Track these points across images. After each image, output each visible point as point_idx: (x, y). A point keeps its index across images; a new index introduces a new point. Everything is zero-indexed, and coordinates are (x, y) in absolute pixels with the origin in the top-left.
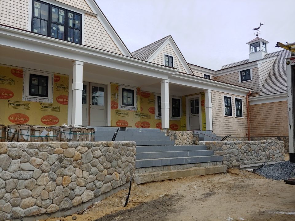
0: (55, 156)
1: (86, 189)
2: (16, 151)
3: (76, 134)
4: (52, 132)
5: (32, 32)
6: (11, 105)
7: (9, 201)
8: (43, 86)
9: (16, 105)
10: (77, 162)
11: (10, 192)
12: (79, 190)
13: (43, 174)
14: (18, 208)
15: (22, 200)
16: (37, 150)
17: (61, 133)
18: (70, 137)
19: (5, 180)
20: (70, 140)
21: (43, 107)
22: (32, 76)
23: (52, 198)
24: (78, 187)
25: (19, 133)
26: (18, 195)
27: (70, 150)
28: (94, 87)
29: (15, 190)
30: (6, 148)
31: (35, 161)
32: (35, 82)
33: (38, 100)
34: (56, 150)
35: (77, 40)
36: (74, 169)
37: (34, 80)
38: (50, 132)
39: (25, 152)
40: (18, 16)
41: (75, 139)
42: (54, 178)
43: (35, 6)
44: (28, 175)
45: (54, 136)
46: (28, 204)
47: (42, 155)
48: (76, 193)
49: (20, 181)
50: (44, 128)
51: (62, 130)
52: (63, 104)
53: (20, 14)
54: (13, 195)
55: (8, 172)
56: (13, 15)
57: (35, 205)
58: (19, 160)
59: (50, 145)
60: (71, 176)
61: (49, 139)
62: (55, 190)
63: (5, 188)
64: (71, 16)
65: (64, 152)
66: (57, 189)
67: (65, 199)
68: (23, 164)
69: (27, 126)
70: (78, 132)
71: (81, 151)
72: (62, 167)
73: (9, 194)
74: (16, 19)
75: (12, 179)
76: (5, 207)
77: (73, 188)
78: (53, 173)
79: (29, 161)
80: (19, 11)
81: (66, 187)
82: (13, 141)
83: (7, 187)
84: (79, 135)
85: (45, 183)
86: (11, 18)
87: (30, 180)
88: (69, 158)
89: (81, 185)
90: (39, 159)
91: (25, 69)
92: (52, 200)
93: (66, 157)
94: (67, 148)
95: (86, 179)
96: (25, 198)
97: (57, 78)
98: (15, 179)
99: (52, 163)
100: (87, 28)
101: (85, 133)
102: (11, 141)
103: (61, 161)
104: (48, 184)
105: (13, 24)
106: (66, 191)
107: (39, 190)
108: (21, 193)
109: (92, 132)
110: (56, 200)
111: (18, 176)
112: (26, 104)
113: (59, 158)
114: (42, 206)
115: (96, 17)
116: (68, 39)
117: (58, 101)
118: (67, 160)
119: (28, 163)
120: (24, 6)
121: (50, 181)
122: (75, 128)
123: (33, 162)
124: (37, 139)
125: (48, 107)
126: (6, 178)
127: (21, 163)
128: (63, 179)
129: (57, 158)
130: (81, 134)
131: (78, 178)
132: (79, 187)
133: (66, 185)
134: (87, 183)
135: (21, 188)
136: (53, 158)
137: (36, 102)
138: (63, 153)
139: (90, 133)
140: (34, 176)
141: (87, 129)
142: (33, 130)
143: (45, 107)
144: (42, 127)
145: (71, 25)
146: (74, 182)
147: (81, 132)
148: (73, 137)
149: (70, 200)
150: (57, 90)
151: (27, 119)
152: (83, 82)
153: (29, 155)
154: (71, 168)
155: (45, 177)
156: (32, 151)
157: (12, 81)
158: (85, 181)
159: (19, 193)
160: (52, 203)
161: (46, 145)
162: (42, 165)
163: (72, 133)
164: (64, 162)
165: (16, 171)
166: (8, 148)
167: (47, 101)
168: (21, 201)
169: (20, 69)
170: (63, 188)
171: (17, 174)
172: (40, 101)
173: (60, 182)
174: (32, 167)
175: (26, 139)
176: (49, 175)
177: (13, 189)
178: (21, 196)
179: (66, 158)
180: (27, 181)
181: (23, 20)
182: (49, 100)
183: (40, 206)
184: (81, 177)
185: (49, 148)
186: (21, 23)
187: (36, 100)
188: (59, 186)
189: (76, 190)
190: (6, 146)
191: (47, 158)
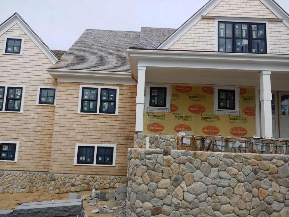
0: (250, 167)
1: (285, 206)
2: (214, 160)
3: (269, 146)
4: (244, 144)
5: (219, 51)
6: (204, 119)
7: (210, 205)
8: (230, 100)
9: (208, 118)
10: (274, 176)
11: (211, 197)
12: (276, 205)
13: (239, 184)
14: (218, 212)
15: (222, 206)
16: (232, 160)
17: (253, 144)
18: (262, 148)
19: (207, 185)
20: (262, 152)
21: (231, 119)
22: (220, 91)
23: (249, 209)
24: (275, 202)
25: (214, 144)
26: (218, 200)
27: (265, 162)
28: (283, 95)
29: (215, 195)
30: (206, 157)
31: (231, 170)
32: (223, 97)
33: (227, 113)
34: (250, 161)
35: (262, 50)
36: (270, 182)
37: (222, 95)
38: (242, 144)
39: (221, 162)
40: (207, 40)
41: (268, 152)
42: (250, 189)
43: (220, 27)
44: (226, 183)
45: (247, 148)
46: (227, 211)
47: (237, 165)
48: (274, 209)
49: (219, 188)
50: (237, 139)
51: (253, 141)
52: (251, 115)
53: (208, 38)
54: (214, 200)
55: (209, 179)
56: (202, 40)
57: (233, 212)
58: (217, 168)
59: (244, 156)
60: (267, 189)
61: (242, 151)
62: (252, 201)
63: (206, 192)
64: (255, 28)
65: (259, 164)
66: (253, 201)
67: (262, 212)
68: (221, 172)
69: (220, 138)
70: (271, 144)
71: (277, 165)
72: (257, 179)
73: (210, 198)
74: (205, 43)
75: (212, 185)
76: (207, 209)
77: (271, 203)
78: (249, 184)
79: (226, 170)
80: (207, 35)
81: (263, 200)
82: (209, 150)
83: (208, 192)
84: (272, 148)
85: (241, 193)
86: (201, 43)
87: (227, 188)
88: (264, 170)
89: (279, 201)
90: (234, 169)
91: (214, 86)
92: (249, 211)
93: (261, 169)
94: (261, 160)
95: (285, 195)
96: (224, 204)
97: (243, 91)
98: (214, 186)
99: (248, 174)
100: (272, 35)
101: (278, 145)
102: (207, 151)
103: (256, 173)
104: (244, 194)
105: (203, 48)
106: (262, 204)
107: (236, 199)
108: (220, 199)
109: (286, 144)
110: (253, 212)
111: (217, 183)
112: (216, 117)
113: (254, 169)
114: (240, 215)
115: (281, 22)
116: (252, 51)
117: (246, 113)
118: (262, 172)
119: (225, 172)
120: (211, 30)
121: (246, 191)
122: (268, 140)
123: (229, 171)
124: (231, 150)
125: (236, 119)
126: (207, 183)
127: (219, 171)
128: (259, 192)
129: (252, 169)
130: (274, 146)
131: (275, 193)
132: (277, 202)
133: (263, 198)
134: (286, 199)
135: (220, 194)
136: (248, 169)
137: (225, 115)
138: (257, 165)
139: (285, 145)
140: (231, 185)
141: (280, 142)
142: (227, 141)
143: (234, 119)
144: (235, 139)
145: (254, 37)
146: (271, 196)
147: (274, 144)
148: (266, 149)
149: (268, 215)
150: (244, 102)
151: (217, 131)
152: (272, 91)
153: (226, 164)
154: (266, 181)
155: (241, 187)
156: (228, 160)
157: (204, 97)
158: (284, 197)
159: (218, 199)
160: (249, 214)
161: (240, 156)
162: (237, 175)
163: (265, 145)
164: (259, 174)
165: (215, 178)
166: (208, 157)
167: (235, 114)
168: (220, 207)
169: (210, 86)
170: (259, 201)
171: (216, 181)
172: (228, 113)
173: (256, 194)
174: (229, 176)
175: (220, 149)
176: (244, 186)
177: (213, 194)
178: (220, 202)
179: (261, 171)
180: (225, 189)
181: (210, 43)
182: (237, 112)
183: (238, 214)
184: (279, 191)
185: (244, 159)
186: (209, 46)
187: (224, 113)
188: (255, 198)
189: (273, 205)
190: (206, 155)
191: (242, 169)
